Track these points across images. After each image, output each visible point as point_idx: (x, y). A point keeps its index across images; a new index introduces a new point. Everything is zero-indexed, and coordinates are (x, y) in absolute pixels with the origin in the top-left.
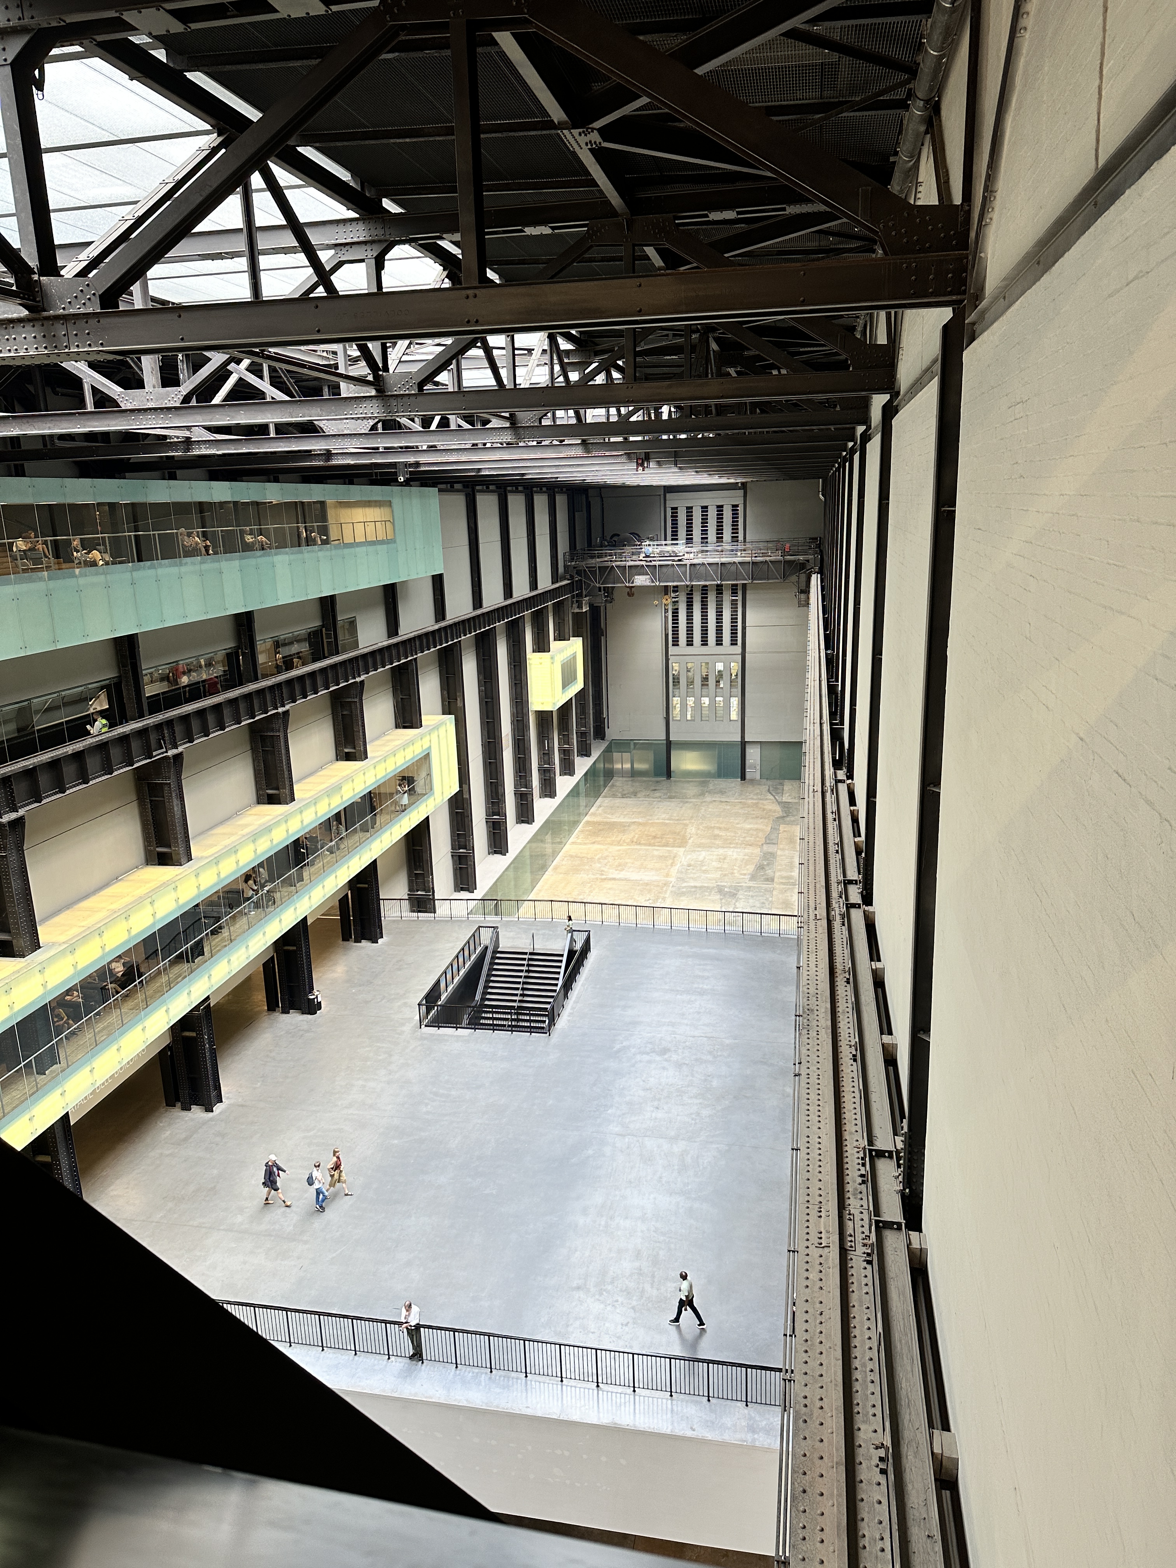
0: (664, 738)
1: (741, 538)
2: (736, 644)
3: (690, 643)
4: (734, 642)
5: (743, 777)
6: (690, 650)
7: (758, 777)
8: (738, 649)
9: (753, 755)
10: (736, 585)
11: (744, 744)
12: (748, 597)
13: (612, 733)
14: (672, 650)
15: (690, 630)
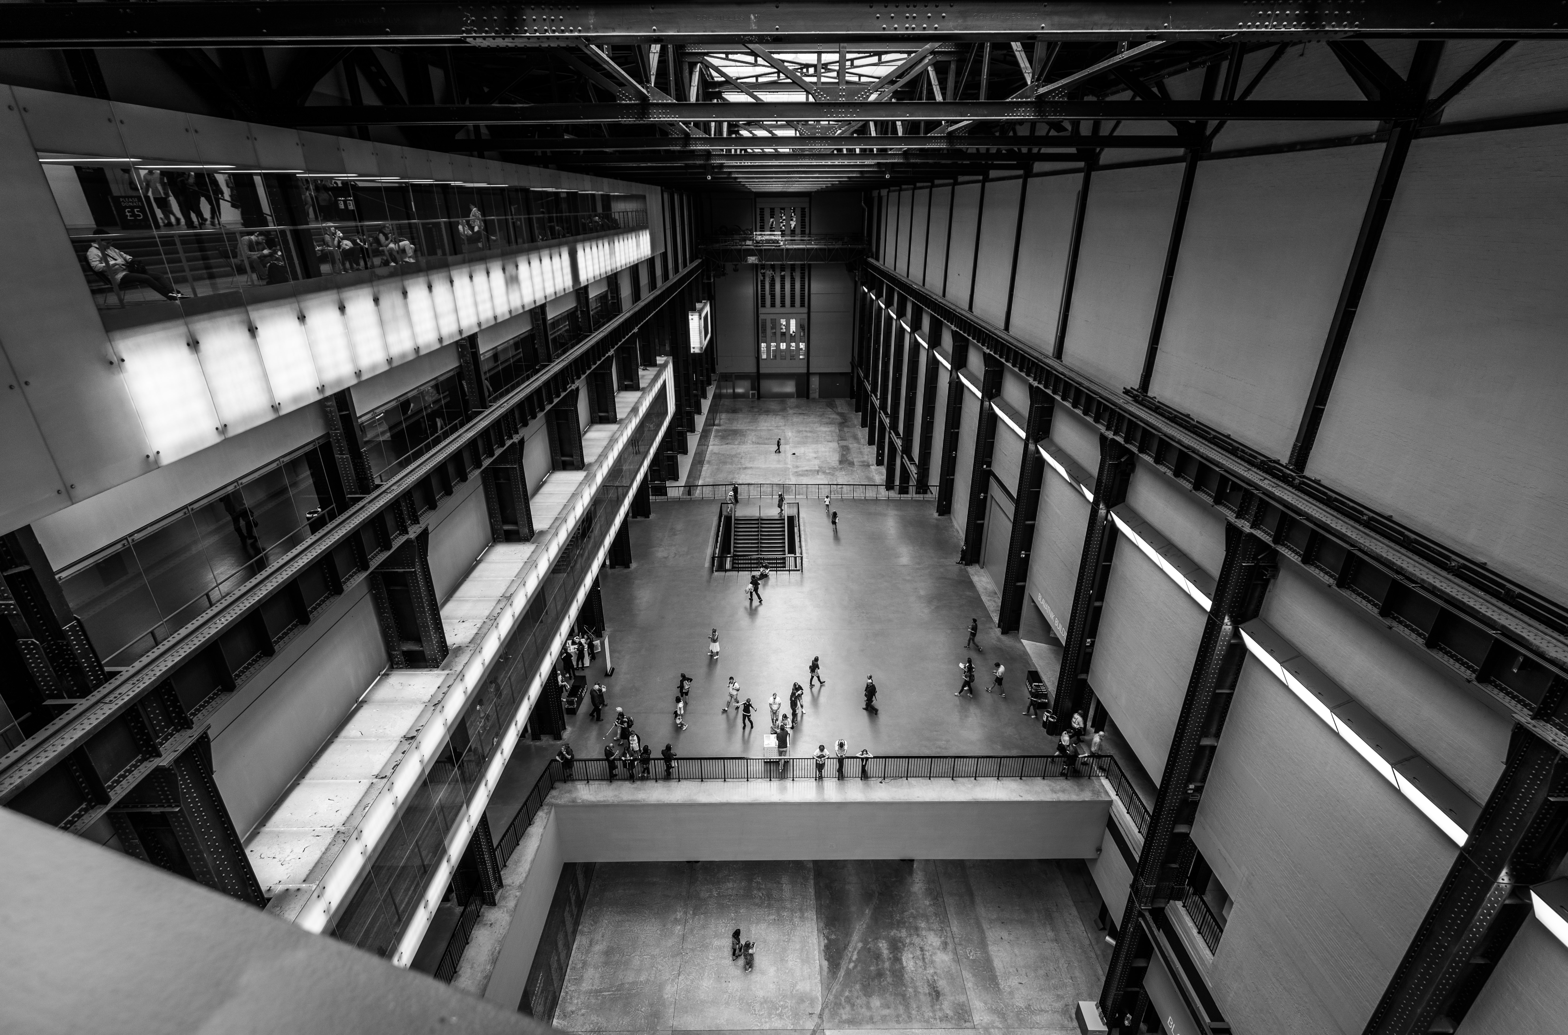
0: (754, 370)
1: (807, 231)
2: (804, 306)
3: (773, 305)
4: (802, 305)
5: (808, 397)
6: (773, 310)
7: (817, 397)
8: (805, 310)
9: (815, 382)
10: (804, 265)
11: (808, 374)
12: (812, 273)
13: (721, 368)
14: (761, 310)
15: (773, 296)
